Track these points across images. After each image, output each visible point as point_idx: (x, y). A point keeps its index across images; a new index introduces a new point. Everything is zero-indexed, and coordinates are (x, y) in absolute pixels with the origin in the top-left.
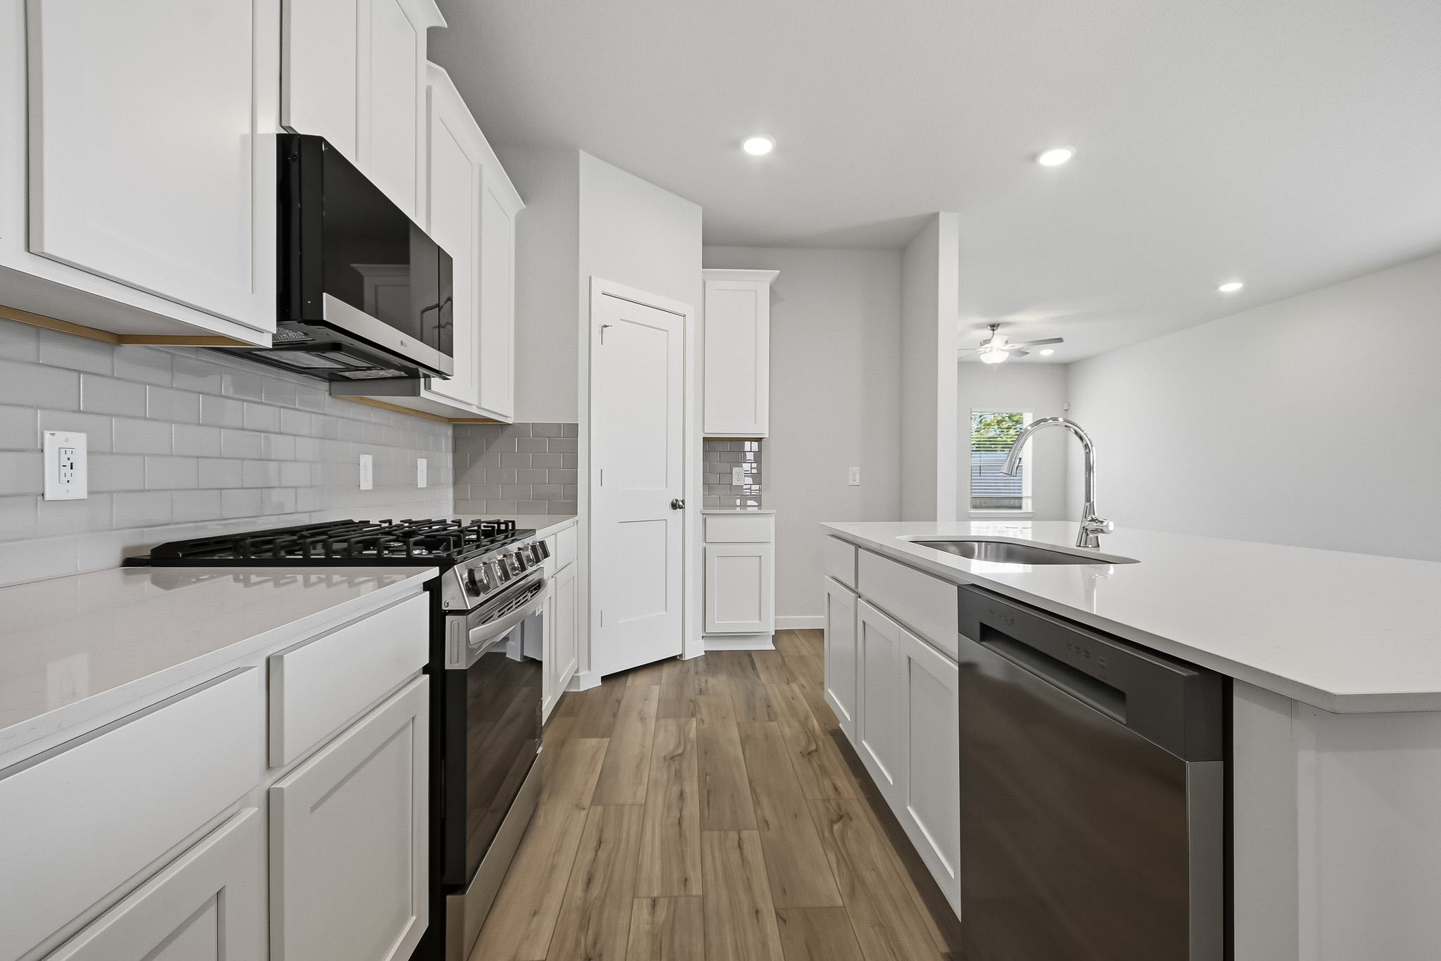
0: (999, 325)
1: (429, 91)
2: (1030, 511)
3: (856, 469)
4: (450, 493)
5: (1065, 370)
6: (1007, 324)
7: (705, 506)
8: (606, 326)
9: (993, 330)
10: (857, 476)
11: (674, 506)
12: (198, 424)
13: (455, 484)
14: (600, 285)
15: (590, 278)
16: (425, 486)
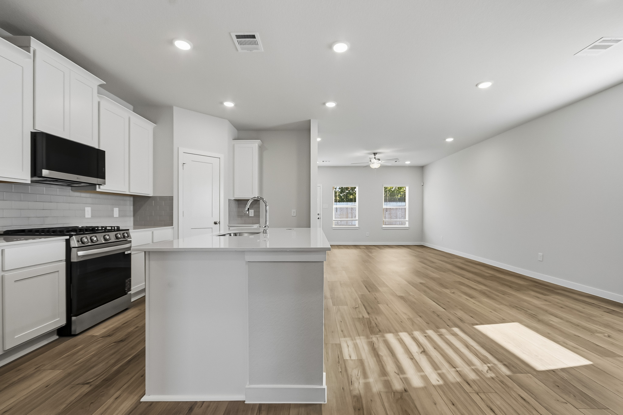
0: (377, 153)
1: (99, 103)
2: (408, 227)
3: (295, 210)
4: (132, 219)
5: (422, 168)
6: (380, 153)
7: (229, 223)
8: (184, 164)
9: (375, 155)
10: (295, 213)
11: (215, 223)
12: (21, 201)
13: (134, 216)
14: (182, 150)
15: (178, 148)
16: (118, 217)
